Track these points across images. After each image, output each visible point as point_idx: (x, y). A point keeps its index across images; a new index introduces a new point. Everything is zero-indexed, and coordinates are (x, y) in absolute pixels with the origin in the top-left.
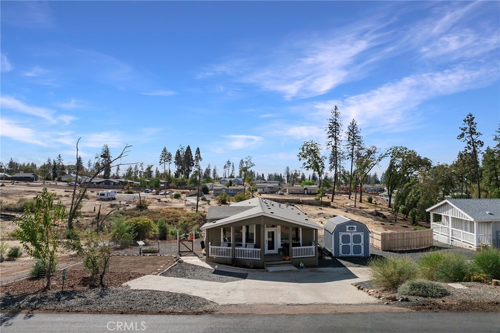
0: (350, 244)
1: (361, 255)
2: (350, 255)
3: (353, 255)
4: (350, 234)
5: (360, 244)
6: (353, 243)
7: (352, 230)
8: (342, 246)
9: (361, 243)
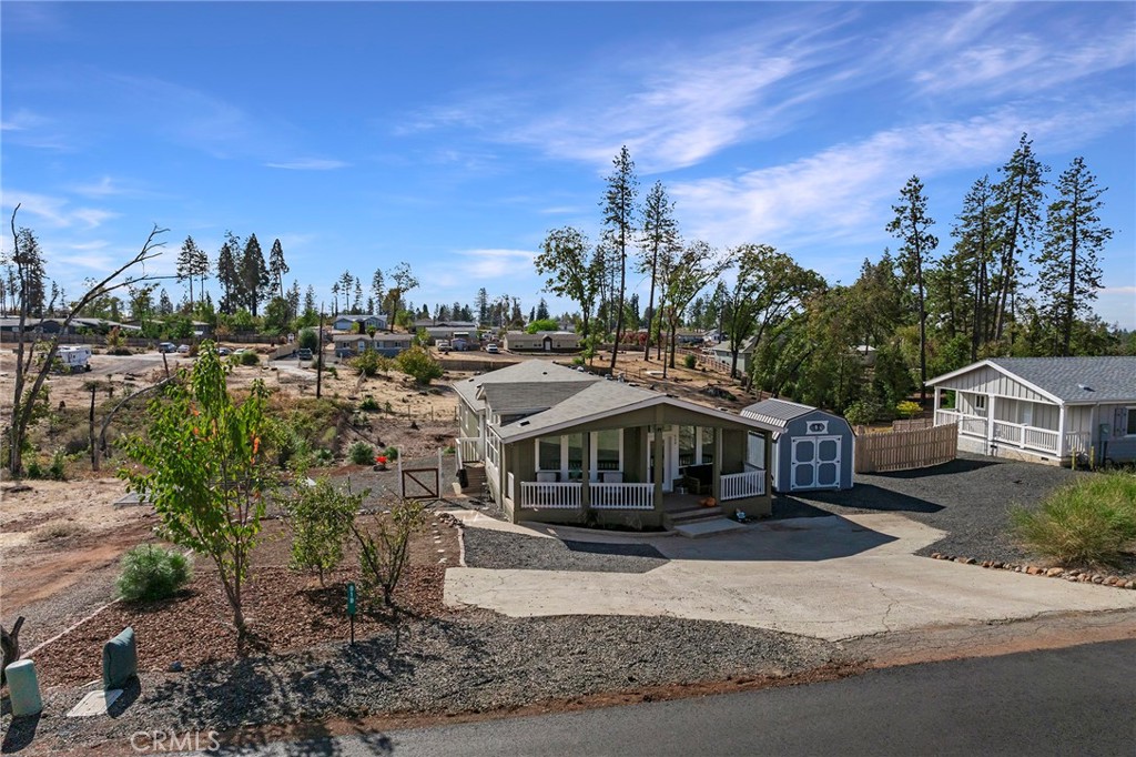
0: (812, 463)
1: (834, 485)
2: (812, 486)
3: (819, 485)
4: (813, 440)
5: (834, 462)
6: (819, 460)
7: (819, 430)
8: (797, 468)
9: (836, 459)
